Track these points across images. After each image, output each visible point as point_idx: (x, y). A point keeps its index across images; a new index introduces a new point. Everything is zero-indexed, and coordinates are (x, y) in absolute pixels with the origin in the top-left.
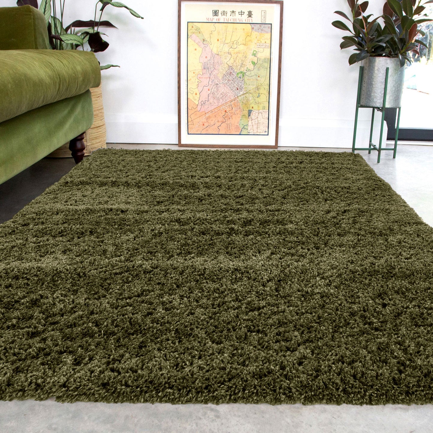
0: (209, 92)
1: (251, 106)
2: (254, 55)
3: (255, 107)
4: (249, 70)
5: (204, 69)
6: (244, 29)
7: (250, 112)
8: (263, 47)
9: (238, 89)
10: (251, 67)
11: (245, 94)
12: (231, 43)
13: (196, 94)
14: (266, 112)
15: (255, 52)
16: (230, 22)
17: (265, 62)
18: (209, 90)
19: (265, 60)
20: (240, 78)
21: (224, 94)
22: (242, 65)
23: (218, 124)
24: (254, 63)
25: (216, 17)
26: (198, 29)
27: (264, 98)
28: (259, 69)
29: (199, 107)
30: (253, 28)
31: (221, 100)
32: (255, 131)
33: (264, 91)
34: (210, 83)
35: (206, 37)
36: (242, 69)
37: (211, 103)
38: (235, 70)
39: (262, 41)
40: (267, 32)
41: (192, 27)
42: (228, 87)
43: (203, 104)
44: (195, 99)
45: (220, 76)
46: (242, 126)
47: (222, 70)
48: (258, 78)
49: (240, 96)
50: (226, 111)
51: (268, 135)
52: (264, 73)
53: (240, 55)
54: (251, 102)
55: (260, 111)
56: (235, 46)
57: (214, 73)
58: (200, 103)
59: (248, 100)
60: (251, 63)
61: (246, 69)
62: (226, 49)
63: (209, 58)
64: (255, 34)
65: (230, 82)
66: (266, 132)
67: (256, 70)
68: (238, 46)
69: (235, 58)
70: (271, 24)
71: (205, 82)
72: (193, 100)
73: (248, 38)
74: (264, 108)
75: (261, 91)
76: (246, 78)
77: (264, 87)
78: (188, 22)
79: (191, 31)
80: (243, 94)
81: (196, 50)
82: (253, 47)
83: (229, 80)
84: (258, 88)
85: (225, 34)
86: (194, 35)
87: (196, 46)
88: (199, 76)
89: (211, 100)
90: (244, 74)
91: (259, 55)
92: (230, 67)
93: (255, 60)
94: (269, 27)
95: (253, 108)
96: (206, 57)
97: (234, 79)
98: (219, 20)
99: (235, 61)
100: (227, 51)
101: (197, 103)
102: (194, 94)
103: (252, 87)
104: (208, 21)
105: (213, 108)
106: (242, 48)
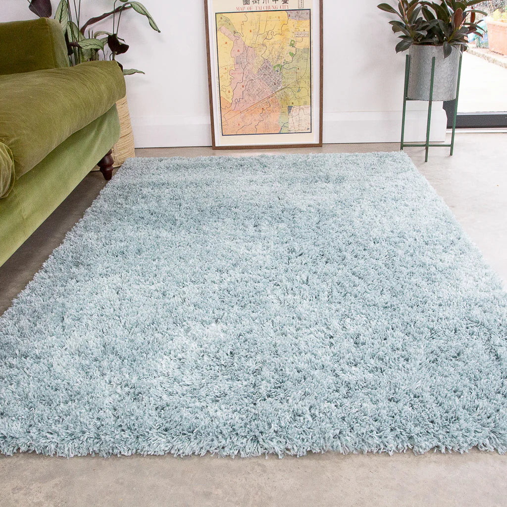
0: (244, 89)
1: (291, 102)
2: (292, 45)
3: (296, 102)
4: (287, 63)
5: (237, 64)
6: (279, 17)
7: (290, 108)
8: (302, 36)
9: (275, 84)
10: (289, 59)
11: (284, 88)
12: (265, 33)
13: (229, 92)
14: (308, 107)
15: (293, 42)
16: (263, 10)
17: (305, 52)
18: (243, 87)
19: (304, 51)
20: (277, 71)
21: (260, 91)
22: (279, 57)
23: (254, 123)
24: (292, 55)
25: (247, 6)
26: (227, 20)
27: (305, 92)
28: (298, 61)
29: (233, 106)
30: (289, 16)
31: (257, 97)
32: (297, 129)
33: (304, 85)
34: (244, 79)
35: (238, 28)
36: (279, 62)
37: (246, 101)
38: (272, 64)
39: (300, 28)
40: (306, 19)
41: (221, 18)
42: (265, 82)
43: (238, 102)
44: (228, 97)
45: (255, 71)
46: (282, 125)
47: (255, 64)
48: (298, 71)
49: (278, 91)
50: (263, 109)
51: (311, 132)
52: (303, 65)
53: (276, 46)
54: (291, 97)
55: (301, 107)
56: (270, 37)
57: (248, 68)
58: (234, 101)
59: (287, 96)
60: (288, 55)
61: (283, 61)
62: (260, 40)
63: (241, 52)
64: (291, 22)
65: (266, 77)
66: (308, 129)
67: (294, 63)
68: (273, 36)
69: (270, 49)
70: (310, 10)
71: (239, 77)
72: (225, 98)
73: (284, 27)
74: (305, 103)
75: (301, 85)
76: (284, 71)
77: (305, 80)
78: (216, 13)
79: (220, 23)
80: (282, 89)
81: (226, 43)
82: (290, 36)
83: (265, 74)
84: (298, 82)
85: (258, 25)
86: (223, 28)
87: (227, 40)
88: (232, 72)
89: (246, 98)
90: (281, 67)
91: (298, 45)
92: (266, 61)
93: (293, 50)
94: (307, 13)
95: (293, 103)
96: (238, 51)
97: (270, 73)
98: (250, 8)
99: (270, 53)
100: (262, 43)
101: (231, 102)
102: (227, 91)
103: (290, 82)
104: (238, 11)
105: (248, 105)
106: (277, 38)
